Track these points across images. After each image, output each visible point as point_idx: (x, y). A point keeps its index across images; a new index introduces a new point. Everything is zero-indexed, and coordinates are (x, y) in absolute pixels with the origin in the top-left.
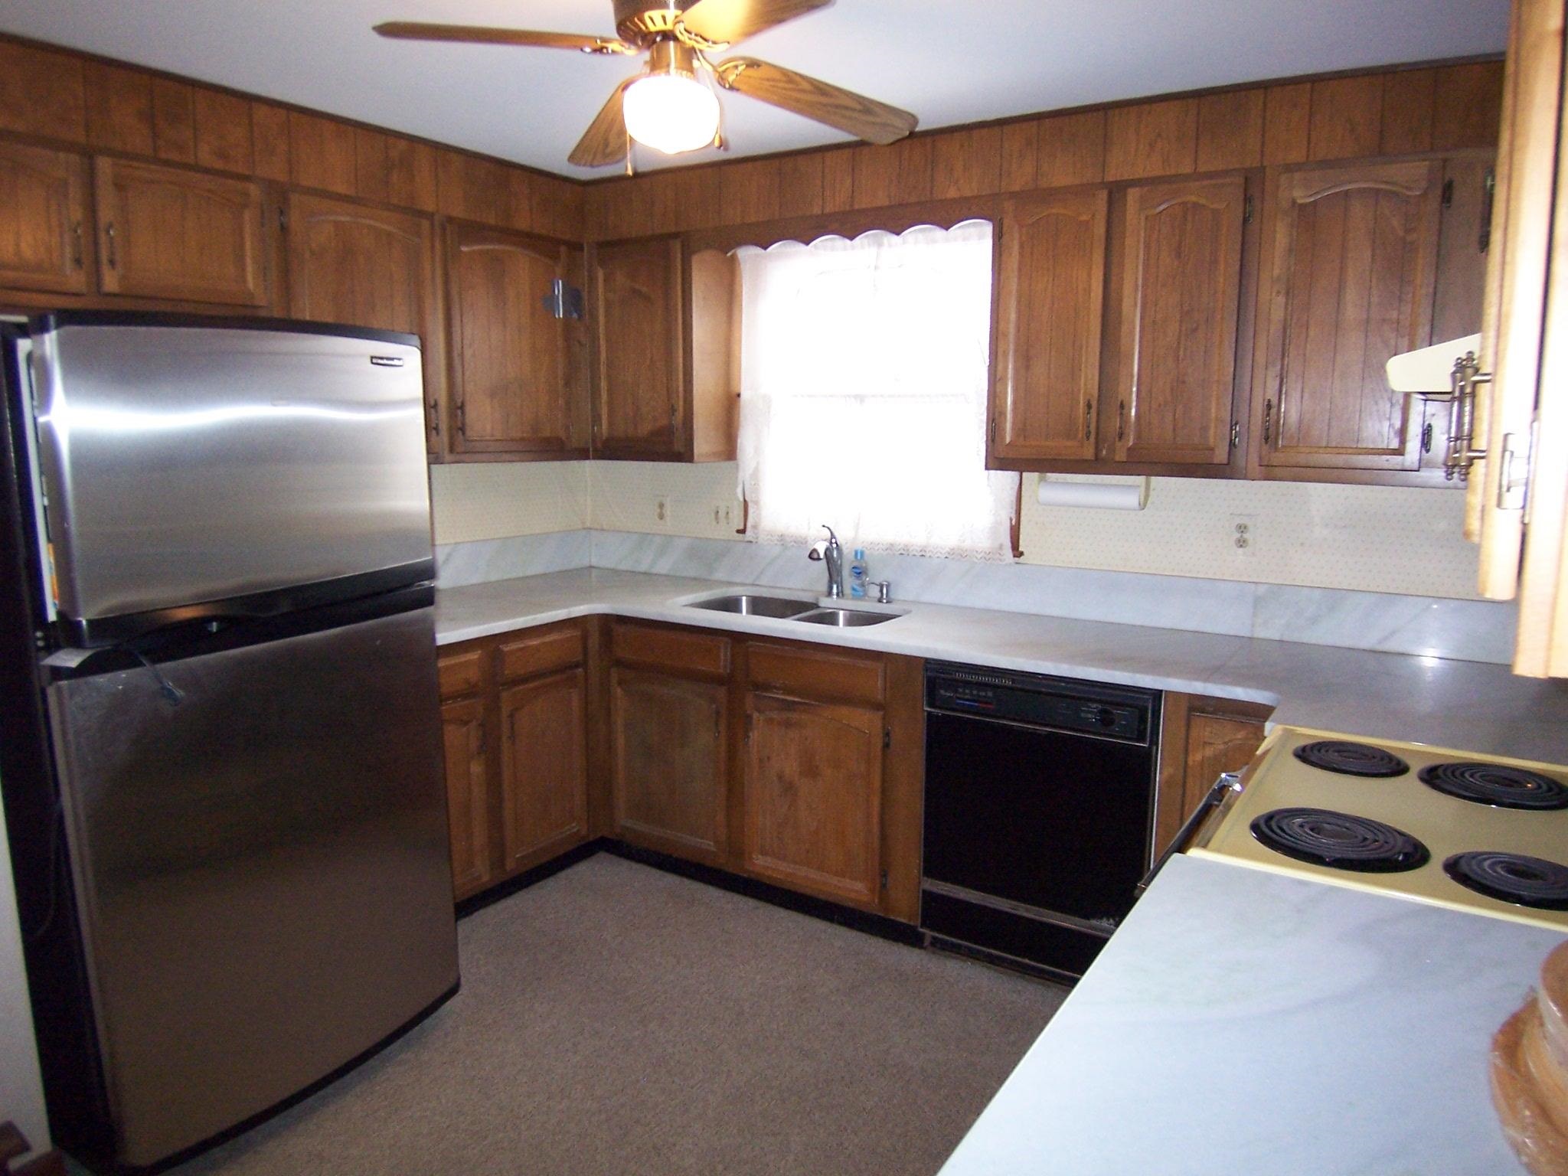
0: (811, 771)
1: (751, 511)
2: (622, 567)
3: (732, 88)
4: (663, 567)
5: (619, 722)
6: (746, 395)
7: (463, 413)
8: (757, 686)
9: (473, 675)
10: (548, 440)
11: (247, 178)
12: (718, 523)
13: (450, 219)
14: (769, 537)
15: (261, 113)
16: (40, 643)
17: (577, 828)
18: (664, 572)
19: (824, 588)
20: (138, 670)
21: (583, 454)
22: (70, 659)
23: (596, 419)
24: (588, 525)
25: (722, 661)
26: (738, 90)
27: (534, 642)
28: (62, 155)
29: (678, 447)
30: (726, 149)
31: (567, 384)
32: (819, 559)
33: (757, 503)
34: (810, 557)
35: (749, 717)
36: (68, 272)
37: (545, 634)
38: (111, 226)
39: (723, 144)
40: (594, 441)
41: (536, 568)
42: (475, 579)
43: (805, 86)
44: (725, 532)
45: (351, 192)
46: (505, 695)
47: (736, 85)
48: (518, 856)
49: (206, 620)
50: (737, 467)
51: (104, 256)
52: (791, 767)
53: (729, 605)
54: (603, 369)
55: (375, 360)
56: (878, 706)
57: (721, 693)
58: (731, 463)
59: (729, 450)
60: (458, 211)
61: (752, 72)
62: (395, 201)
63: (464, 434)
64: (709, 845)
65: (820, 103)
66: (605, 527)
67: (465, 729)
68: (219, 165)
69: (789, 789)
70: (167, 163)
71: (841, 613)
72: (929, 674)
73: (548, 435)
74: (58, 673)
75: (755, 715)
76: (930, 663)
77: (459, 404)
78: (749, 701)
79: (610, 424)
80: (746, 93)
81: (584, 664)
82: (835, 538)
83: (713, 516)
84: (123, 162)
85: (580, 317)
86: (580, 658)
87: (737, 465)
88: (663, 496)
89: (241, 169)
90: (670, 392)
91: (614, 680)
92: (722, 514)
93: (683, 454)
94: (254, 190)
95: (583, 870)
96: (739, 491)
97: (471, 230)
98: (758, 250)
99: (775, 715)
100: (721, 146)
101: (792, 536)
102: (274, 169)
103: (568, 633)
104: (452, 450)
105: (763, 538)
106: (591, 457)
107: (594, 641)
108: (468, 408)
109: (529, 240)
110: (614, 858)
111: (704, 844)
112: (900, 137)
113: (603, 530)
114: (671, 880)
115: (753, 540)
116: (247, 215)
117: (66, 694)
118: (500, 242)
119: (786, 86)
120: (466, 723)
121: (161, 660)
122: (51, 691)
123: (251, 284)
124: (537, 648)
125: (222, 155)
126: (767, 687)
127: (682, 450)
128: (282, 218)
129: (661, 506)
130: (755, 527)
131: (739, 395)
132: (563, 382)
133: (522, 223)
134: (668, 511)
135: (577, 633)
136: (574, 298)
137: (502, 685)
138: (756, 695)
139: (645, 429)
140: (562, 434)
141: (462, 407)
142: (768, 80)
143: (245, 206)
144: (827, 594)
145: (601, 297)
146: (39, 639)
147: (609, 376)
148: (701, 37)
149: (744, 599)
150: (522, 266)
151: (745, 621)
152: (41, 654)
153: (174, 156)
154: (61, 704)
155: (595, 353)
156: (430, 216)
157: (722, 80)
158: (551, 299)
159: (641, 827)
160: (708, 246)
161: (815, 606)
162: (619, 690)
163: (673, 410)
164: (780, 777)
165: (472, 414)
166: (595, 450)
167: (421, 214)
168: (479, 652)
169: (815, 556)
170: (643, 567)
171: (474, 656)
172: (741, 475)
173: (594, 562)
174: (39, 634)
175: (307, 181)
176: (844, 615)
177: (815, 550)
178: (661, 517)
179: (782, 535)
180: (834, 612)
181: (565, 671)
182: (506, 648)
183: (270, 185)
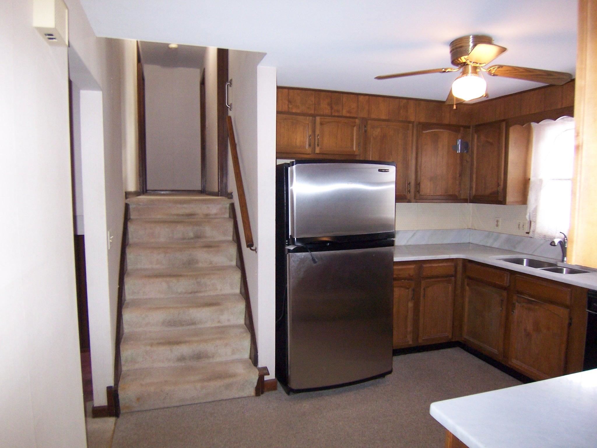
0: (537, 329)
1: (532, 225)
2: (481, 244)
3: (494, 75)
4: (496, 245)
5: (467, 299)
6: (532, 179)
7: (419, 186)
8: (518, 292)
9: (412, 273)
10: (450, 195)
11: (356, 118)
12: (519, 229)
13: (420, 123)
14: (539, 236)
15: (361, 98)
16: (287, 243)
17: (447, 334)
18: (496, 247)
19: (560, 258)
20: (308, 253)
21: (465, 201)
22: (292, 248)
23: (471, 188)
24: (470, 227)
25: (506, 281)
26: (497, 75)
27: (436, 265)
28: (308, 118)
29: (500, 199)
30: (487, 97)
31: (460, 176)
32: (555, 245)
33: (535, 222)
34: (551, 244)
35: (514, 304)
36: (307, 148)
37: (439, 263)
38: (318, 135)
39: (487, 95)
40: (470, 196)
41: (446, 241)
42: (423, 243)
43: (521, 70)
44: (522, 233)
45: (387, 118)
46: (423, 282)
47: (496, 74)
48: (423, 338)
49: (326, 242)
50: (526, 208)
51: (316, 143)
52: (530, 327)
53: (519, 261)
54: (475, 170)
55: (380, 170)
56: (567, 307)
57: (505, 293)
58: (525, 205)
59: (524, 199)
60: (423, 120)
61: (500, 69)
62: (401, 119)
63: (419, 193)
64: (496, 351)
65: (529, 75)
66: (476, 228)
67: (407, 290)
68: (348, 115)
69: (528, 335)
70: (334, 116)
71: (565, 269)
72: (589, 295)
73: (451, 194)
74: (289, 251)
75: (517, 304)
76: (590, 291)
77: (418, 183)
78: (515, 297)
79: (476, 190)
80: (500, 76)
81: (455, 276)
82: (566, 238)
83: (517, 227)
84: (322, 117)
85: (467, 152)
86: (453, 273)
87: (527, 206)
88: (498, 218)
89: (354, 115)
90: (498, 178)
91: (466, 283)
92: (521, 226)
93: (503, 202)
94: (357, 121)
95: (449, 352)
96: (527, 217)
97: (426, 126)
98: (536, 124)
99: (524, 304)
100: (486, 96)
101: (549, 236)
102: (364, 114)
103: (449, 264)
104: (415, 198)
105: (536, 236)
106: (468, 202)
107: (460, 268)
108: (421, 184)
109: (448, 127)
110: (462, 350)
111: (494, 350)
112: (567, 82)
113: (475, 229)
114: (481, 362)
115: (532, 237)
116: (355, 128)
117: (291, 256)
118: (437, 128)
119: (514, 71)
120: (408, 289)
121: (312, 251)
122: (288, 255)
123: (355, 149)
124: (436, 267)
125: (349, 112)
126: (522, 293)
127: (502, 200)
128: (365, 128)
129: (497, 221)
130: (534, 231)
131: (529, 179)
132: (458, 175)
133: (446, 121)
134: (500, 223)
135: (453, 264)
136: (466, 146)
137: (422, 278)
138: (518, 296)
139: (488, 192)
140: (457, 193)
141: (419, 184)
142: (507, 70)
143: (354, 126)
144: (561, 261)
145: (476, 145)
146: (286, 242)
147: (477, 173)
148: (476, 63)
149: (525, 260)
150: (445, 136)
151: (524, 268)
152: (286, 246)
153: (336, 114)
154: (289, 259)
155: (472, 165)
156: (413, 123)
157: (490, 73)
158: (456, 147)
159: (472, 340)
160: (515, 124)
161: (555, 265)
162: (467, 287)
163: (498, 185)
164: (525, 330)
165: (422, 186)
166: (470, 199)
167: (410, 122)
168: (415, 265)
169: (553, 244)
170: (488, 245)
171: (412, 266)
172: (528, 210)
173: (471, 241)
174: (287, 241)
175: (373, 116)
176: (566, 270)
177: (553, 242)
178: (497, 226)
179: (545, 235)
180: (562, 269)
181: (447, 277)
182: (424, 266)
183: (363, 119)
